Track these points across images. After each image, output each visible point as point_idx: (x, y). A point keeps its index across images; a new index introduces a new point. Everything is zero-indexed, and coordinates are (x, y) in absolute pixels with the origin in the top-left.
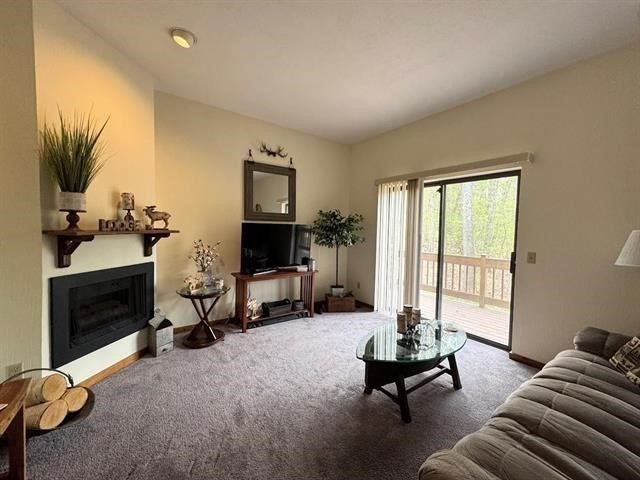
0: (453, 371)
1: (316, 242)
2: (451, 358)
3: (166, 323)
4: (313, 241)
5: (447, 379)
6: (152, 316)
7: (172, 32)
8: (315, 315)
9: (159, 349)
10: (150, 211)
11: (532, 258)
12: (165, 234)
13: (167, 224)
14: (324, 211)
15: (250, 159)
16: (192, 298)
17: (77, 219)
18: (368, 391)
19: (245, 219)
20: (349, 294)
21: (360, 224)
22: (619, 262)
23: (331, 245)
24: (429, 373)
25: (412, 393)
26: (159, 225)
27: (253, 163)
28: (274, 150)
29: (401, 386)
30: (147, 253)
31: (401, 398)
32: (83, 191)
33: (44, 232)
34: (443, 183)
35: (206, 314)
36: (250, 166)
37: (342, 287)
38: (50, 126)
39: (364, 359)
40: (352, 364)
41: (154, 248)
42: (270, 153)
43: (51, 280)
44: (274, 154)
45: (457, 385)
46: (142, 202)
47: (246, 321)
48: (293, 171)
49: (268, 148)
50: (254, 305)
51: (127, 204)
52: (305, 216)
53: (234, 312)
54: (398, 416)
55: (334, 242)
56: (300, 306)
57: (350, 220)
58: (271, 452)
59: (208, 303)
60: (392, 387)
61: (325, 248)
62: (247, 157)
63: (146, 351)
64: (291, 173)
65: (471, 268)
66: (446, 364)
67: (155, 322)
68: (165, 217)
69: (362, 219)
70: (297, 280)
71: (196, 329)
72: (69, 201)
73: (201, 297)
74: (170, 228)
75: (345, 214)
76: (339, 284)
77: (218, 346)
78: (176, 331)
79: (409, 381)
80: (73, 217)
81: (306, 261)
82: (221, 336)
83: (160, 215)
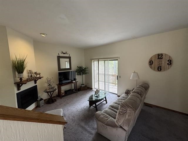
0: (106, 100)
1: (77, 74)
2: (105, 98)
3: (42, 99)
4: (76, 74)
5: (105, 102)
6: (38, 98)
7: (41, 34)
8: (78, 92)
9: (41, 105)
10: (36, 73)
11: (120, 77)
12: (40, 78)
13: (40, 75)
14: (78, 66)
15: (59, 56)
16: (47, 92)
17: (22, 79)
18: (90, 107)
19: (59, 71)
20: (86, 86)
21: (88, 69)
22: (131, 78)
23: (81, 75)
24: (101, 101)
25: (98, 106)
26: (38, 76)
27: (60, 56)
28: (65, 52)
29: (96, 105)
30: (35, 83)
31: (96, 107)
32: (23, 73)
33: (14, 83)
34: (105, 60)
35: (51, 95)
36: (59, 58)
37: (84, 84)
38: (13, 58)
39: (89, 101)
40: (87, 102)
41: (37, 82)
42: (64, 53)
43: (17, 94)
44: (65, 54)
45: (107, 103)
46: (34, 71)
47: (61, 96)
48: (70, 57)
49: (63, 52)
50: (63, 91)
51: (31, 73)
52: (74, 68)
53: (58, 94)
54: (95, 110)
55: (81, 74)
56: (74, 90)
57: (85, 68)
58: (72, 120)
59: (52, 93)
60: (94, 105)
61: (79, 76)
62: (58, 55)
63: (38, 106)
64: (69, 58)
65: (113, 77)
66: (104, 99)
67: (38, 99)
68: (39, 74)
69: (88, 68)
70: (73, 84)
71: (49, 99)
72: (20, 76)
73: (50, 92)
74: (41, 76)
75: (84, 67)
76: (83, 84)
77: (55, 103)
78: (44, 100)
79: (97, 104)
80: (21, 79)
81: (75, 79)
82: (56, 100)
83: (38, 74)
